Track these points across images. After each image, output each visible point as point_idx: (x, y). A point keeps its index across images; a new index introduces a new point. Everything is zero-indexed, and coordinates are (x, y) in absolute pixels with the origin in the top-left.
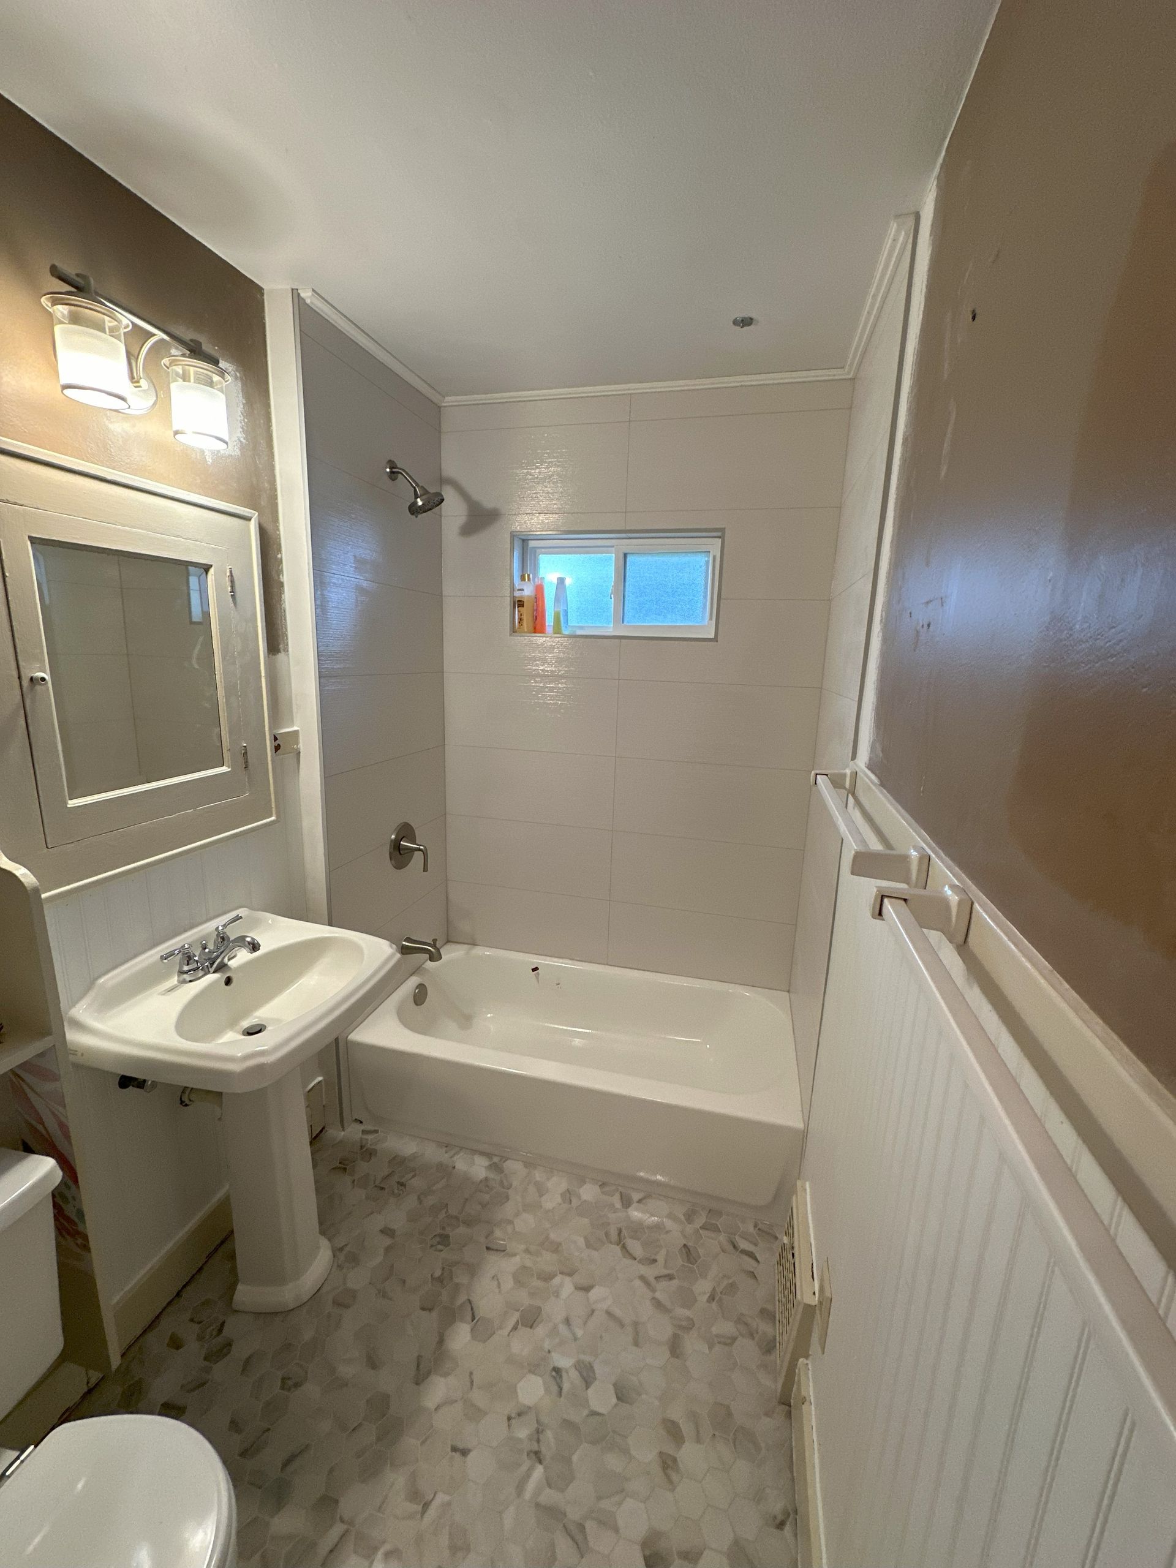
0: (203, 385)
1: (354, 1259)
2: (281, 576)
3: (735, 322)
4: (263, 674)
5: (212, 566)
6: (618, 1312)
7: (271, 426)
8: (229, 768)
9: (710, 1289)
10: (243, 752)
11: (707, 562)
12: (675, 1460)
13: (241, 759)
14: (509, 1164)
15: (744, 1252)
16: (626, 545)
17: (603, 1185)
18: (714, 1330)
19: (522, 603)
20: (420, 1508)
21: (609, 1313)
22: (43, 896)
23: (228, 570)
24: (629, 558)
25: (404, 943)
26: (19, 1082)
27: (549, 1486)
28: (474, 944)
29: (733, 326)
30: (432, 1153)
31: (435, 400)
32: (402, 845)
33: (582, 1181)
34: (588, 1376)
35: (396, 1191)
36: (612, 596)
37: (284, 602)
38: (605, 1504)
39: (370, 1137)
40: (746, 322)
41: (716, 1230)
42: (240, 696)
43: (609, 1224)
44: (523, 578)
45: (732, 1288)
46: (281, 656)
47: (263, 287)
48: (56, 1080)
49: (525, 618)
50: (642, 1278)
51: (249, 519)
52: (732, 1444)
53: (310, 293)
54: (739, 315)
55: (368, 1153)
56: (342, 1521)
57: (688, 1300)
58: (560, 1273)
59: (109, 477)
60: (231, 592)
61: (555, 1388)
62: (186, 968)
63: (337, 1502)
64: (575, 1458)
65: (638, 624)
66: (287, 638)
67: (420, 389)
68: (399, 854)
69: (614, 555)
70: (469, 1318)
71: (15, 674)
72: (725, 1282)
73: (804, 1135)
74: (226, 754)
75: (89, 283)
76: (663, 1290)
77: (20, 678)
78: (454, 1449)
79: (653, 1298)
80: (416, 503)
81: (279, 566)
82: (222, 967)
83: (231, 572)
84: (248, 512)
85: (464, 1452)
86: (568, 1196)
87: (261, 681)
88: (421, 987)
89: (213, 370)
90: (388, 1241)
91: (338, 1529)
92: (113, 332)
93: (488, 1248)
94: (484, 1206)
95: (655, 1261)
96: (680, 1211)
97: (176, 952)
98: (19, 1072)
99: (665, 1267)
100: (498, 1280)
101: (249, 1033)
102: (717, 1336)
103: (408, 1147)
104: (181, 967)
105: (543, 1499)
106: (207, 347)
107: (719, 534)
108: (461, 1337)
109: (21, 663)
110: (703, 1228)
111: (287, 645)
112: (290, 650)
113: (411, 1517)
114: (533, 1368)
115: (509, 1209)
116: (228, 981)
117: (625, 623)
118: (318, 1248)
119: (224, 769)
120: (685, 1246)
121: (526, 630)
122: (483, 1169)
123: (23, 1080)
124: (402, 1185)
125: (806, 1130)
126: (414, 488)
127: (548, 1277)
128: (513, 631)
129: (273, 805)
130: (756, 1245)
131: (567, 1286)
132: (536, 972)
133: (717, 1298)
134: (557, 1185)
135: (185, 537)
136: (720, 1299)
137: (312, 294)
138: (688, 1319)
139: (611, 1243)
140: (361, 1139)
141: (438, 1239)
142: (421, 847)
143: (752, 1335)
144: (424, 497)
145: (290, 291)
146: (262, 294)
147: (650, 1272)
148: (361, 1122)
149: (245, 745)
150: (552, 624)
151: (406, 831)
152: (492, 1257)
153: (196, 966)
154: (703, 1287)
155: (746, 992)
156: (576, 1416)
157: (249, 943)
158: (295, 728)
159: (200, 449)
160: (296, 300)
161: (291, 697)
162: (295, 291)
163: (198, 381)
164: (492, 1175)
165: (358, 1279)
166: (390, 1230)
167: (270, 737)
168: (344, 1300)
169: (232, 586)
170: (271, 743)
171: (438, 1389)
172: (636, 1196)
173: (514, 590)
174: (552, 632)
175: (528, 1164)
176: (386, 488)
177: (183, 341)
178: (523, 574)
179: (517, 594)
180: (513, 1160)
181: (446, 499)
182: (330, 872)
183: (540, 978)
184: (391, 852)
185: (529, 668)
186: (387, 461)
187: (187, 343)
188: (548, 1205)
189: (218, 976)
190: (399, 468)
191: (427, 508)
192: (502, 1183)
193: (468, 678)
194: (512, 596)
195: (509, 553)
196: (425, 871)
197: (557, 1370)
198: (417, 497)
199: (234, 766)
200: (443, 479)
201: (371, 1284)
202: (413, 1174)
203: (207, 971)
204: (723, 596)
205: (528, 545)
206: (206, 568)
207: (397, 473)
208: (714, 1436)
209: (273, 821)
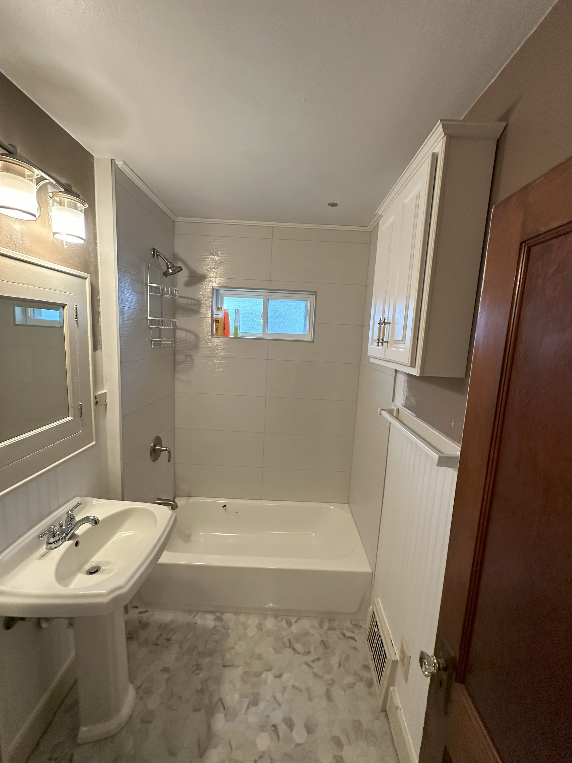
0: (73, 209)
1: (148, 692)
2: (99, 309)
3: (329, 204)
4: (90, 363)
5: (66, 304)
6: (297, 684)
7: (96, 228)
8: (72, 417)
9: (339, 661)
10: (80, 407)
11: (306, 306)
12: (341, 757)
13: (78, 412)
15: (349, 637)
16: (268, 295)
17: (276, 617)
18: (344, 682)
19: (218, 321)
21: (294, 687)
23: (75, 307)
24: (269, 300)
25: (157, 501)
29: (328, 206)
30: (182, 618)
31: (171, 217)
32: (156, 448)
33: (265, 617)
34: (290, 724)
35: (166, 644)
36: (262, 319)
37: (100, 322)
39: (144, 615)
40: (334, 205)
41: (334, 629)
42: (79, 376)
43: (283, 638)
44: (218, 309)
45: (347, 658)
46: (98, 352)
47: (94, 156)
49: (219, 328)
50: (306, 663)
51: (86, 279)
52: (366, 740)
53: (122, 163)
54: (331, 202)
55: (145, 625)
57: (328, 669)
58: (265, 671)
59: (15, 256)
60: (76, 319)
61: (275, 736)
62: (52, 540)
65: (272, 333)
66: (101, 341)
67: (165, 211)
68: (155, 453)
69: (263, 300)
70: (222, 709)
72: (344, 657)
73: (372, 576)
74: (71, 410)
75: (16, 151)
76: (317, 667)
79: (313, 673)
80: (168, 271)
81: (98, 303)
82: (73, 536)
83: (76, 308)
84: (85, 275)
86: (260, 627)
87: (89, 367)
89: (78, 201)
90: (166, 676)
92: (30, 178)
93: (224, 666)
94: (217, 642)
95: (309, 652)
96: (316, 623)
97: (45, 533)
99: (315, 654)
100: (233, 683)
101: (91, 572)
102: (347, 684)
103: (167, 617)
104: (48, 539)
106: (74, 189)
107: (314, 293)
108: (219, 721)
110: (328, 630)
111: (101, 345)
114: (262, 728)
115: (231, 641)
116: (77, 544)
117: (268, 333)
118: (128, 689)
119: (70, 418)
120: (322, 641)
121: (219, 335)
122: (212, 621)
124: (168, 640)
125: (374, 573)
126: (167, 263)
127: (258, 675)
128: (212, 335)
129: (94, 436)
130: (354, 633)
131: (269, 677)
132: (225, 507)
133: (342, 665)
134: (253, 621)
136: (344, 665)
137: (123, 164)
138: (332, 679)
139: (287, 647)
140: (139, 617)
141: (195, 667)
142: (167, 449)
143: (361, 680)
144: (172, 269)
145: (111, 160)
146: (93, 159)
147: (308, 659)
148: (137, 607)
149: (81, 403)
150: (233, 331)
151: (158, 441)
152: (227, 671)
153: (58, 538)
154: (335, 661)
157: (92, 520)
158: (105, 391)
159: (61, 240)
160: (113, 165)
161: (103, 374)
162: (113, 161)
163: (70, 206)
164: (218, 624)
165: (153, 703)
166: (167, 668)
167: (93, 397)
168: (148, 718)
169: (77, 316)
170: (94, 399)
172: (293, 620)
173: (213, 314)
174: (232, 335)
175: (235, 613)
176: (151, 262)
177: (62, 184)
178: (218, 307)
179: (215, 316)
180: (227, 612)
181: (182, 270)
182: (123, 469)
183: (227, 511)
184: (151, 453)
185: (222, 353)
186: (152, 248)
187: (64, 185)
188: (250, 634)
189: (71, 542)
190: (159, 253)
191: (173, 273)
192: (224, 627)
193: (188, 358)
194: (212, 318)
195: (211, 296)
196: (169, 461)
197: (274, 726)
198: (168, 268)
199: (74, 416)
200: (176, 257)
201: (161, 704)
202: (173, 632)
203: (64, 539)
204: (316, 322)
205: (219, 292)
206: (63, 306)
207: (157, 255)
208: (357, 738)
209: (94, 445)
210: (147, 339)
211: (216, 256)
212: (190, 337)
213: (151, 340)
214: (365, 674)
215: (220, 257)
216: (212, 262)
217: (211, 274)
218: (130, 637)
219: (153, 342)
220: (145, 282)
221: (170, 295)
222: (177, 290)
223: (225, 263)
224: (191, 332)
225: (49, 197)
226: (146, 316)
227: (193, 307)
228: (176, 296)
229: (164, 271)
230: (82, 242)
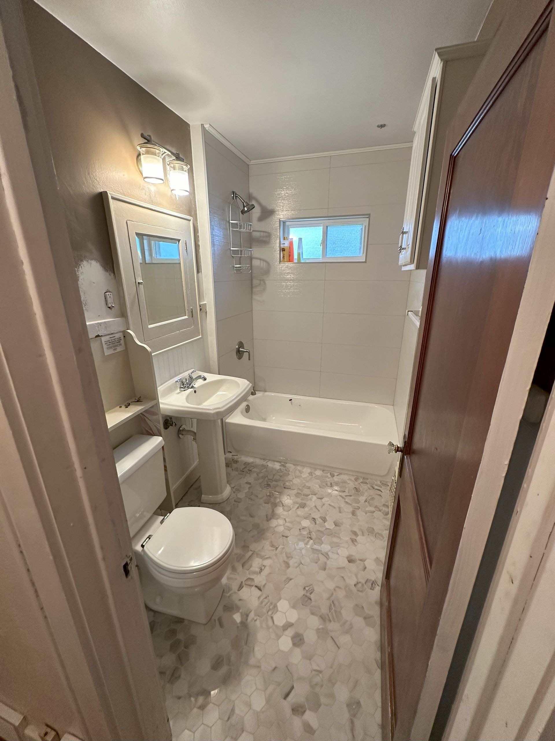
0: (181, 170)
1: (238, 490)
2: (199, 242)
3: (378, 126)
4: (196, 281)
5: (180, 239)
6: (333, 504)
9: (365, 499)
10: (191, 311)
11: (362, 229)
12: (356, 540)
13: (191, 314)
14: (287, 465)
15: (376, 489)
16: (327, 222)
17: (323, 471)
18: (367, 509)
19: (284, 249)
20: (275, 549)
21: (330, 505)
22: (153, 354)
23: (185, 241)
24: (328, 227)
26: (143, 417)
27: (315, 545)
28: (265, 391)
29: (377, 128)
30: (258, 461)
31: (246, 162)
32: (240, 350)
33: (316, 469)
34: (324, 519)
35: (248, 472)
36: (321, 245)
37: (200, 252)
38: (334, 549)
39: (235, 457)
40: (382, 126)
41: (366, 483)
42: (190, 290)
43: (327, 482)
44: (284, 239)
45: (372, 499)
46: (200, 274)
47: (190, 124)
48: (157, 415)
49: (285, 256)
50: (341, 496)
51: (190, 221)
52: (374, 536)
54: (380, 124)
55: (236, 462)
56: (251, 550)
57: (358, 502)
58: (311, 494)
60: (186, 250)
61: (313, 522)
62: (182, 386)
63: (248, 547)
64: (323, 538)
65: (331, 257)
67: (241, 157)
68: (240, 353)
69: (323, 227)
70: (281, 506)
71: (135, 281)
72: (370, 498)
74: (187, 312)
75: (151, 138)
76: (348, 499)
77: (136, 282)
78: (283, 536)
79: (345, 501)
80: (244, 209)
82: (192, 387)
83: (186, 242)
84: (190, 218)
85: (287, 537)
86: (311, 474)
87: (195, 284)
88: (248, 406)
89: (184, 164)
90: (249, 486)
91: (250, 553)
92: (158, 154)
93: (285, 488)
94: (281, 476)
95: (345, 491)
96: (353, 478)
97: (179, 381)
98: (145, 414)
99: (348, 493)
100: (289, 496)
103: (250, 460)
104: (180, 386)
105: (314, 547)
106: (181, 156)
107: (367, 216)
108: (279, 510)
109: (136, 277)
110: (361, 483)
112: (202, 271)
113: (273, 550)
114: (306, 518)
115: (290, 477)
116: (195, 392)
117: (327, 257)
118: (226, 486)
119: (186, 317)
120: (355, 488)
121: (286, 261)
122: (279, 466)
123: (145, 416)
124: (250, 470)
126: (243, 203)
127: (307, 495)
128: (280, 262)
129: (200, 332)
130: (381, 487)
131: (314, 498)
132: (292, 401)
133: (367, 501)
134: (306, 471)
135: (173, 229)
136: (369, 502)
137: (209, 126)
138: (358, 506)
139: (328, 486)
140: (232, 457)
141: (266, 485)
142: (248, 351)
143: (380, 511)
144: (247, 207)
146: (190, 127)
147: (343, 494)
148: (231, 453)
149: (192, 308)
150: (297, 258)
151: (241, 345)
152: (287, 490)
153: (185, 386)
154: (362, 499)
155: (376, 406)
156: (322, 529)
157: (203, 378)
158: (205, 302)
160: (203, 128)
161: (203, 290)
162: (202, 125)
163: (179, 169)
164: (282, 468)
165: (241, 495)
166: (249, 483)
167: (199, 305)
168: (238, 501)
169: (186, 248)
170: (199, 307)
171: (274, 523)
172: (336, 474)
173: (280, 244)
174: (296, 261)
175: (294, 465)
176: (232, 203)
177: (173, 153)
178: (284, 237)
179: (282, 246)
180: (288, 463)
181: (254, 207)
182: (219, 358)
183: (293, 404)
184: (236, 353)
185: (287, 277)
186: (232, 191)
187: (175, 155)
188: (304, 476)
189: (192, 389)
190: (237, 195)
191: (248, 211)
192: (286, 470)
193: (262, 282)
194: (280, 247)
195: (279, 228)
196: (249, 360)
197: (314, 519)
198: (244, 207)
199: (189, 316)
200: (250, 197)
201: (246, 497)
202: (253, 467)
203: (188, 388)
204: (369, 243)
205: (286, 224)
206: (179, 241)
207: (236, 196)
208: (368, 535)
209: (200, 338)
210: (231, 266)
211: (282, 191)
212: (264, 265)
213: (234, 267)
214: (384, 509)
215: (286, 192)
216: (279, 198)
217: (279, 208)
218: (227, 465)
219: (235, 268)
220: (228, 220)
221: (246, 229)
222: (251, 225)
223: (289, 197)
224: (264, 260)
225: (167, 165)
226: (230, 248)
227: (264, 239)
228: (251, 230)
229: (241, 210)
230: (187, 194)
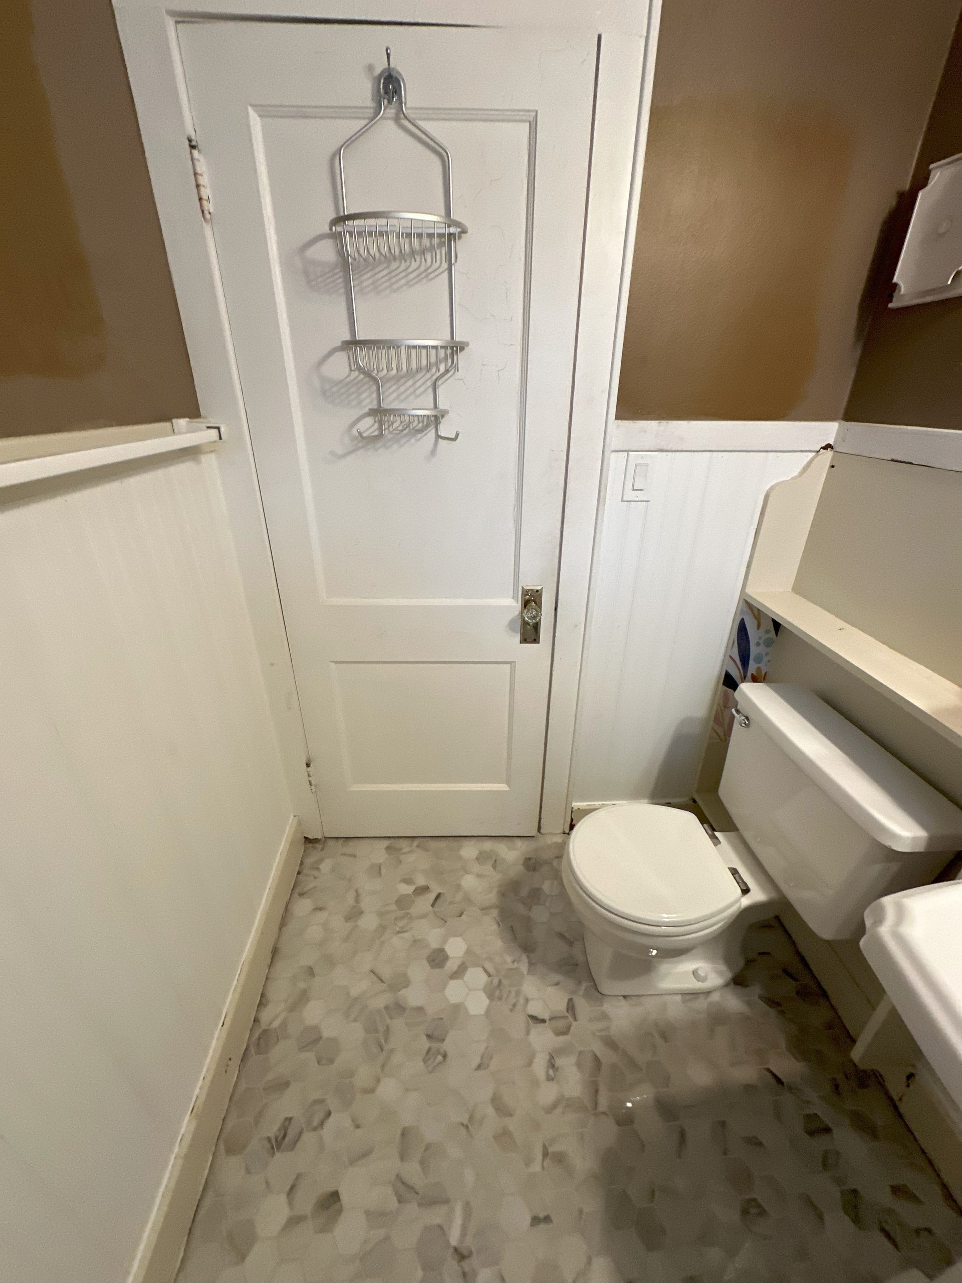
27: (440, 1227)
38: (382, 1233)
56: (604, 1113)
63: (618, 1125)
64: (420, 1273)
78: (547, 1219)
85: (536, 1221)
91: (604, 1106)
105: (444, 1209)
